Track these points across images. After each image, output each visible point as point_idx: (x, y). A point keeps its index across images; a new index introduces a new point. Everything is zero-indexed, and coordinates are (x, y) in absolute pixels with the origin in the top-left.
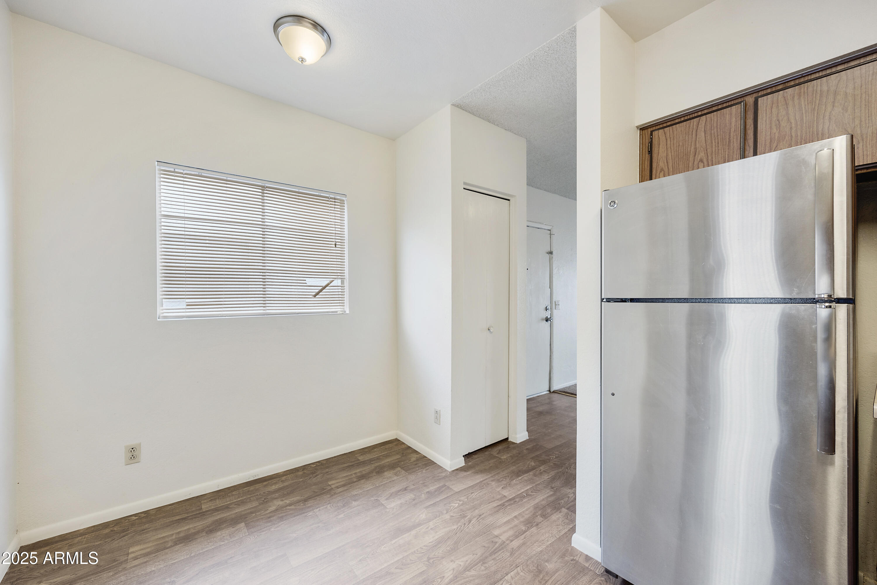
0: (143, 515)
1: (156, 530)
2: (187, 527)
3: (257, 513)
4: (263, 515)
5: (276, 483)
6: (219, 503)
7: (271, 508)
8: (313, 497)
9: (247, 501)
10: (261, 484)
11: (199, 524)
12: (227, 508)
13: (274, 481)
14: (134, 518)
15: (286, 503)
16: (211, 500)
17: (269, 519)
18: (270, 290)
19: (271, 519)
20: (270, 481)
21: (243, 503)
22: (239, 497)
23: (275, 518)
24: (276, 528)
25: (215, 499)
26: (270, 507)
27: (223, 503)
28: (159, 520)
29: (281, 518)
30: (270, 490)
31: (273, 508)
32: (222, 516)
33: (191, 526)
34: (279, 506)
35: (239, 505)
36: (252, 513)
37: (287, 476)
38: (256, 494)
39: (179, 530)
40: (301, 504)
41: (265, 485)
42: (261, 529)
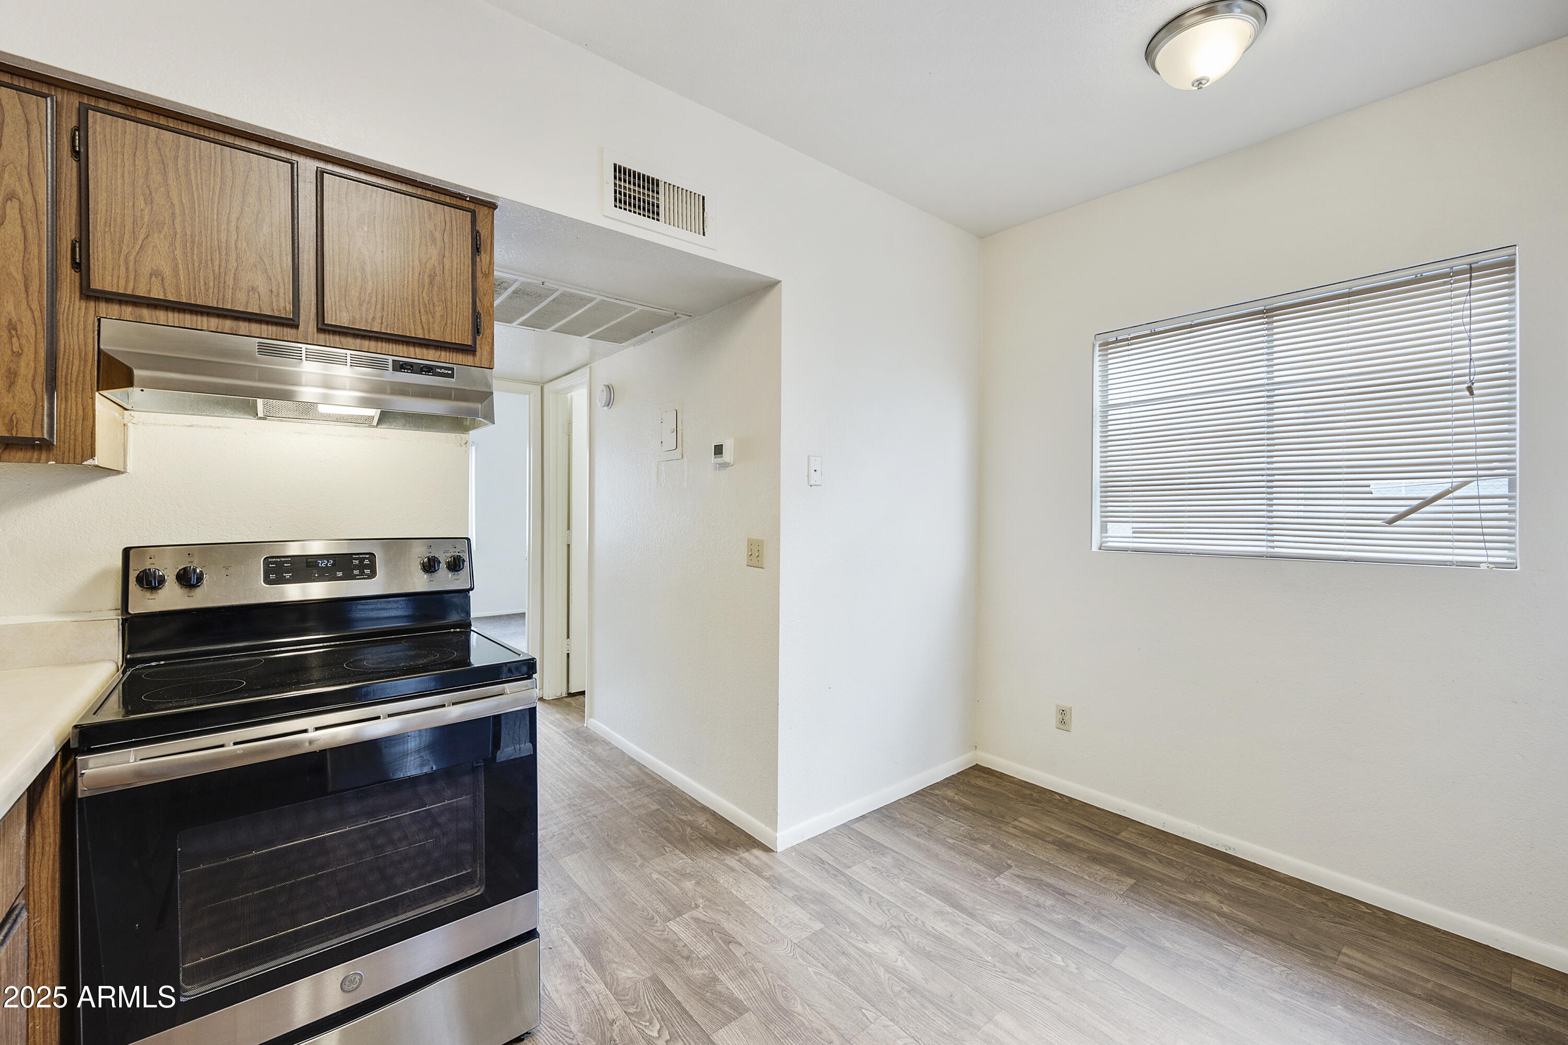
0: (1066, 800)
1: (1058, 819)
2: (1081, 838)
3: (1164, 886)
4: (1167, 893)
5: (1249, 879)
6: (1144, 843)
7: (1190, 896)
8: (1276, 939)
9: (1176, 866)
10: (1225, 864)
11: (1094, 844)
12: (1144, 854)
13: (1252, 875)
14: (1058, 797)
15: (1222, 908)
16: (1140, 834)
17: (1168, 903)
18: (1280, 509)
19: (1171, 905)
20: (1245, 871)
21: (1170, 863)
22: (1173, 855)
23: (1177, 908)
24: (1161, 918)
25: (1145, 837)
26: (1192, 894)
27: (1146, 846)
28: (1070, 813)
29: (1183, 916)
30: (1225, 879)
31: (1195, 898)
32: (1128, 857)
33: (1086, 840)
34: (1207, 904)
35: (1160, 862)
36: (1160, 880)
37: (1283, 885)
38: (1200, 869)
39: (1072, 835)
40: (1240, 927)
41: (1231, 870)
42: (1142, 903)
